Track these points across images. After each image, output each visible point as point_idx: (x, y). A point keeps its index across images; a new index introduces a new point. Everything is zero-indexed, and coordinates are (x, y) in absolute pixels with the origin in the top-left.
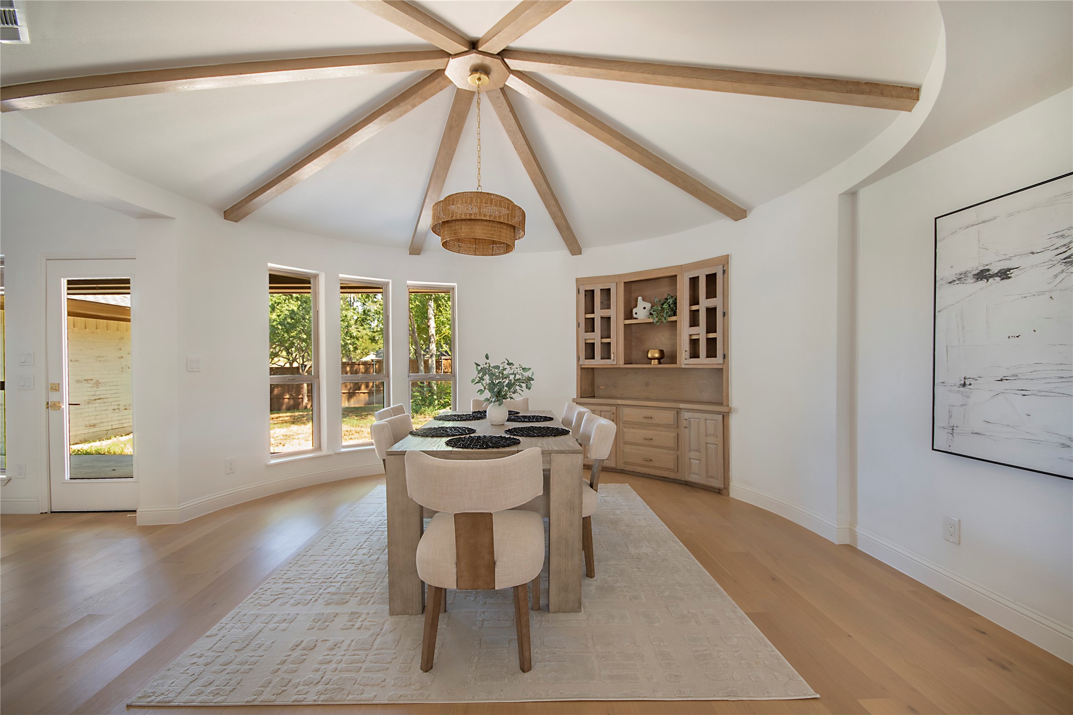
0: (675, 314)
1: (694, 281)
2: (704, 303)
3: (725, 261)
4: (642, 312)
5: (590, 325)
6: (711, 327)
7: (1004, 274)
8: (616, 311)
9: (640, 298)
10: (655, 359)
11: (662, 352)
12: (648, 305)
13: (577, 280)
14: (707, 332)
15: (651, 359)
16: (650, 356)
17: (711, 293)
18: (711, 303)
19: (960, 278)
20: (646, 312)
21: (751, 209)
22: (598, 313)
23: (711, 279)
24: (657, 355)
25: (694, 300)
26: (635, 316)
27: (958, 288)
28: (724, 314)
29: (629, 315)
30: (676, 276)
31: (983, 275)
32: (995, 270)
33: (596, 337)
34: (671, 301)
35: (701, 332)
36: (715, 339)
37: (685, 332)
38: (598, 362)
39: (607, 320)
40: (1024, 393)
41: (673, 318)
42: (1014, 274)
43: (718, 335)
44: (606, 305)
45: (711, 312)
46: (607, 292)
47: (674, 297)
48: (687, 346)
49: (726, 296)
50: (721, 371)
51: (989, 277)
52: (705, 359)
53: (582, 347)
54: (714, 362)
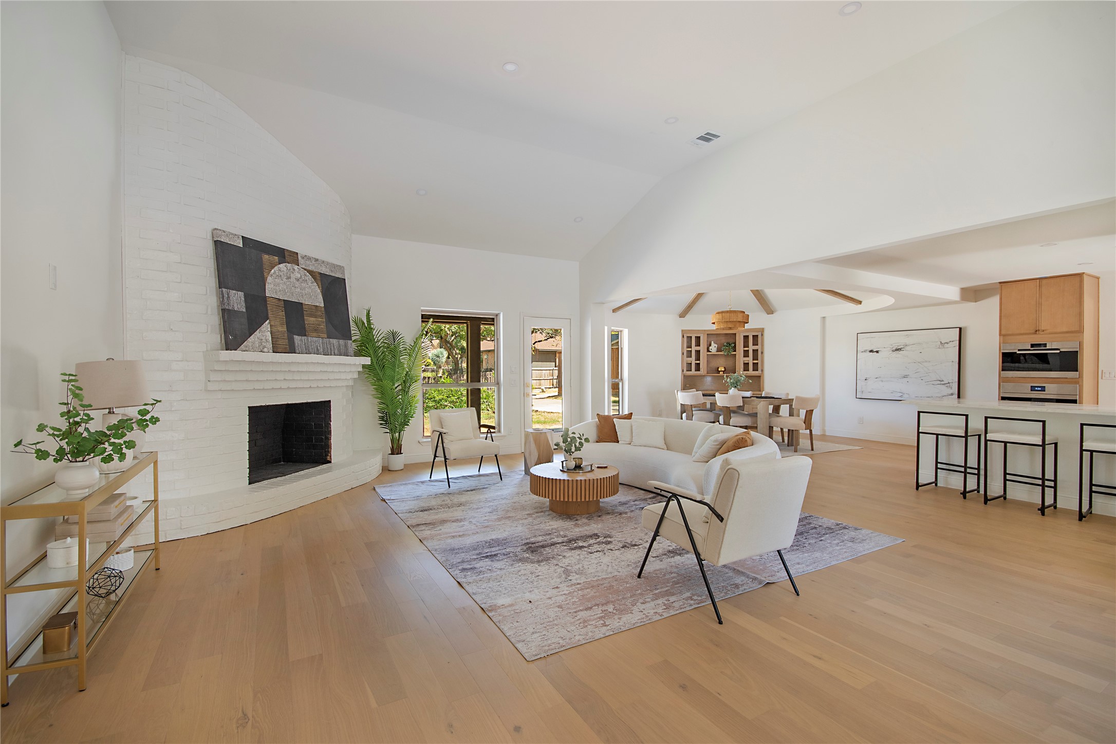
0: (735, 351)
1: (746, 337)
2: (751, 348)
3: (762, 330)
5: (689, 354)
6: (755, 357)
7: (877, 352)
8: (702, 348)
9: (712, 342)
10: (721, 371)
11: (725, 368)
13: (682, 331)
14: (753, 360)
15: (720, 371)
16: (719, 370)
17: (755, 343)
18: (755, 347)
19: (865, 351)
20: (716, 349)
21: (776, 311)
22: (694, 348)
23: (755, 337)
24: (723, 370)
25: (746, 345)
28: (762, 353)
29: (708, 351)
30: (735, 334)
31: (871, 351)
32: (875, 350)
33: (693, 360)
34: (733, 345)
35: (750, 359)
36: (758, 363)
37: (740, 360)
38: (693, 372)
39: (698, 352)
41: (734, 353)
42: (879, 352)
43: (759, 361)
44: (698, 344)
45: (755, 351)
46: (698, 338)
47: (735, 343)
48: (742, 366)
49: (762, 345)
50: (760, 376)
51: (873, 352)
52: (751, 372)
53: (685, 365)
54: (756, 373)
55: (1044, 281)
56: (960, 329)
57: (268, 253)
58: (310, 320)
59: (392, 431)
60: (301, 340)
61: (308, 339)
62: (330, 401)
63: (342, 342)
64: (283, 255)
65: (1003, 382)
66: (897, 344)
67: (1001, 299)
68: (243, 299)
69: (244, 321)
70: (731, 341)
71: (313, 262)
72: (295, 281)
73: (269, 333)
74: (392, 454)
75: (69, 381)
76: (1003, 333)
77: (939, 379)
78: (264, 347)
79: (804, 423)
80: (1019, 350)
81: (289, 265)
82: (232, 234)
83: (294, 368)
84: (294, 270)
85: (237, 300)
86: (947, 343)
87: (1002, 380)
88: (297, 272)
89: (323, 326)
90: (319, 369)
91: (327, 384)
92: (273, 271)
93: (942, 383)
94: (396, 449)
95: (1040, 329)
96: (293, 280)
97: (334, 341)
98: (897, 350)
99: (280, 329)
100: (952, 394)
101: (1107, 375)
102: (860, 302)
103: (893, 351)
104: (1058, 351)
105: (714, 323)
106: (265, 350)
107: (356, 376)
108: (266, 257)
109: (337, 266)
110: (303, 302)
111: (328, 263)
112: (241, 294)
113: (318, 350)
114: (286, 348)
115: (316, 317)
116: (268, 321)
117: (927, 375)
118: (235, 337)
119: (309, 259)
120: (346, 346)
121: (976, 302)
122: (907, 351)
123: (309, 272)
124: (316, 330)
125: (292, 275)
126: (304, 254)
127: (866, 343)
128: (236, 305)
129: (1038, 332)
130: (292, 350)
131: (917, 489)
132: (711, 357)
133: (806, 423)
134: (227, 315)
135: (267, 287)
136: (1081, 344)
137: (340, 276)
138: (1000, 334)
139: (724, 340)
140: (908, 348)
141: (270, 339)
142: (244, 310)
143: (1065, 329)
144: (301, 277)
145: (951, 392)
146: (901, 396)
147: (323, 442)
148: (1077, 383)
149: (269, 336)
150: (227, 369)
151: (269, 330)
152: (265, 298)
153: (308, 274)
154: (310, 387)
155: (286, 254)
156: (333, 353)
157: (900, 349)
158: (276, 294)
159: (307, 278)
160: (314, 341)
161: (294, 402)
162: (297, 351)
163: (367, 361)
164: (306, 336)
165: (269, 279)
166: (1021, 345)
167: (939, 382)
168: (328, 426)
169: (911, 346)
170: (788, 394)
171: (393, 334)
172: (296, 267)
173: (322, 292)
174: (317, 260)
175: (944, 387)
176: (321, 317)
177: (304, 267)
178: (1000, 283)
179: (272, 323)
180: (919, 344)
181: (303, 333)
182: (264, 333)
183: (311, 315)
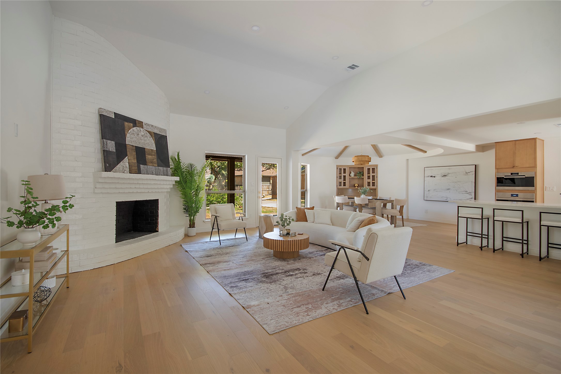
0: (363, 176)
1: (369, 169)
2: (371, 174)
3: (377, 166)
4: (352, 174)
5: (340, 177)
6: (373, 179)
7: (434, 177)
8: (347, 175)
9: (352, 171)
10: (356, 186)
12: (354, 173)
13: (337, 165)
15: (355, 186)
16: (355, 185)
17: (373, 172)
18: (373, 174)
19: (428, 176)
20: (353, 175)
21: (383, 156)
22: (343, 174)
23: (373, 169)
24: (357, 185)
25: (369, 173)
26: (351, 176)
27: (428, 178)
28: (377, 177)
30: (363, 167)
31: (431, 176)
32: (433, 176)
33: (342, 180)
34: (362, 173)
35: (371, 180)
36: (375, 182)
37: (366, 180)
38: (342, 187)
39: (345, 176)
40: (437, 192)
44: (345, 172)
45: (373, 176)
46: (345, 169)
47: (363, 172)
48: (367, 184)
49: (377, 173)
50: (376, 189)
51: (432, 177)
52: (371, 187)
53: (338, 183)
54: (373, 187)
55: (517, 142)
56: (476, 165)
57: (127, 122)
58: (148, 157)
59: (190, 216)
60: (144, 167)
61: (147, 167)
62: (158, 199)
63: (165, 169)
64: (135, 123)
65: (497, 192)
66: (445, 173)
67: (496, 151)
68: (114, 145)
69: (115, 156)
70: (361, 171)
71: (151, 127)
72: (141, 137)
73: (128, 163)
74: (190, 227)
75: (26, 185)
76: (497, 167)
77: (465, 191)
78: (125, 170)
79: (399, 212)
80: (505, 176)
81: (138, 128)
82: (109, 111)
83: (140, 182)
84: (141, 131)
85: (111, 146)
86: (469, 173)
87: (497, 191)
88: (142, 132)
89: (155, 160)
90: (153, 182)
91: (157, 191)
92: (130, 131)
93: (467, 192)
94: (192, 225)
95: (515, 166)
96: (140, 136)
97: (161, 168)
98: (444, 176)
99: (133, 161)
100: (472, 198)
101: (548, 189)
102: (426, 152)
103: (442, 176)
104: (524, 177)
105: (353, 162)
106: (126, 172)
107: (172, 187)
108: (126, 124)
109: (163, 129)
110: (145, 147)
111: (158, 128)
112: (113, 142)
113: (152, 172)
114: (136, 171)
115: (152, 155)
116: (127, 157)
117: (459, 188)
118: (110, 165)
119: (149, 125)
120: (167, 171)
121: (483, 152)
122: (449, 176)
123: (148, 132)
124: (152, 162)
125: (140, 133)
126: (146, 122)
127: (428, 173)
128: (110, 148)
129: (514, 167)
130: (139, 172)
131: (458, 245)
132: (351, 179)
133: (400, 212)
134: (106, 153)
135: (126, 139)
136: (536, 173)
137: (164, 134)
138: (496, 168)
139: (357, 171)
140: (449, 175)
141: (128, 166)
142: (115, 151)
143: (528, 166)
144: (144, 134)
145: (471, 197)
146: (446, 199)
147: (154, 221)
148: (534, 192)
149: (127, 165)
150: (105, 182)
151: (128, 161)
152: (125, 145)
153: (148, 133)
154: (148, 192)
155: (137, 122)
156: (160, 174)
157: (446, 176)
158: (132, 143)
159: (147, 135)
160: (150, 167)
161: (140, 200)
162: (142, 173)
163: (177, 179)
164: (146, 165)
165: (128, 135)
166: (506, 174)
167: (465, 192)
168: (157, 213)
169: (451, 174)
170: (390, 198)
171: (191, 165)
172: (142, 129)
173: (155, 143)
174: (152, 126)
175: (467, 195)
176: (154, 155)
177: (146, 129)
178: (495, 143)
179: (129, 158)
180: (455, 173)
181: (145, 163)
182: (125, 163)
183: (149, 154)
